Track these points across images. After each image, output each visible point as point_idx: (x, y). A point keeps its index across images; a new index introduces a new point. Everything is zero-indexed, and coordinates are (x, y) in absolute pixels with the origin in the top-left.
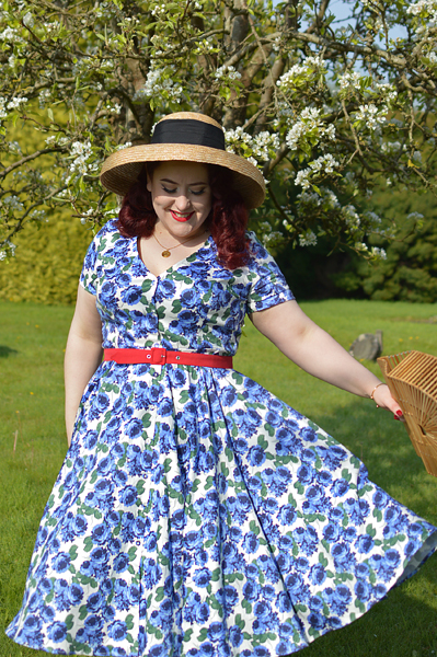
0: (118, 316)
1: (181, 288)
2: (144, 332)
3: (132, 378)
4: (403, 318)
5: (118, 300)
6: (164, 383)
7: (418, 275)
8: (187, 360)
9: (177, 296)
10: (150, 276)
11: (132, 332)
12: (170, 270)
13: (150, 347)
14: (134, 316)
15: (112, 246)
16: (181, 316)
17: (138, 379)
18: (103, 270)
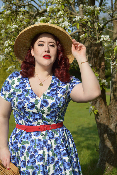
0: (25, 114)
1: (50, 102)
2: (37, 119)
3: (34, 137)
5: (25, 108)
6: (47, 138)
9: (49, 105)
10: (37, 98)
11: (31, 119)
12: (44, 95)
13: (39, 125)
14: (32, 114)
15: (18, 83)
16: (51, 113)
17: (37, 138)
18: (17, 95)
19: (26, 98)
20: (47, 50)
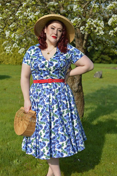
0: (39, 71)
1: (55, 63)
2: (46, 75)
3: (44, 87)
4: (104, 68)
5: (39, 67)
6: (52, 87)
7: (106, 57)
8: (57, 81)
9: (54, 65)
10: (47, 61)
11: (42, 75)
12: (51, 59)
14: (43, 71)
15: (34, 53)
16: (55, 70)
17: (46, 87)
18: (33, 59)
19: (39, 61)
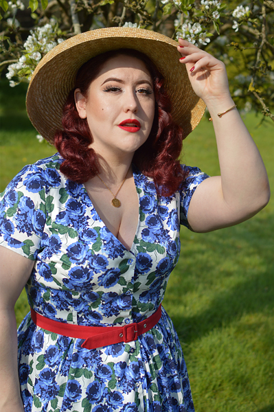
0: (85, 297)
1: (156, 260)
2: (115, 310)
5: (94, 285)
9: (154, 268)
11: (98, 310)
13: (120, 324)
14: (107, 297)
17: (116, 360)
19: (95, 257)
20: (132, 105)
